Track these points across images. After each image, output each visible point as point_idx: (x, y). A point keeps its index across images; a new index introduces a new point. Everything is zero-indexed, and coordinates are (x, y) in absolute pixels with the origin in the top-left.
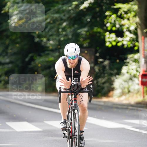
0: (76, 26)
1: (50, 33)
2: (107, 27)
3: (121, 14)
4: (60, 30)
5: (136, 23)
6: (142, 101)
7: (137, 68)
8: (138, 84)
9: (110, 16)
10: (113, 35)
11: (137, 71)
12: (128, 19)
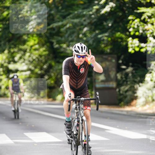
0: (97, 32)
1: (70, 39)
2: (130, 32)
3: (145, 19)
4: (81, 36)
9: (133, 20)
10: (136, 41)
12: (152, 24)
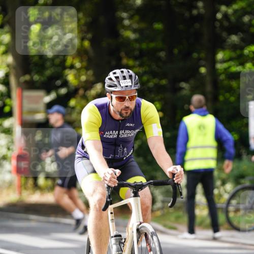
5: (8, 66)
6: (18, 201)
7: (7, 144)
8: (10, 172)
11: (9, 149)
